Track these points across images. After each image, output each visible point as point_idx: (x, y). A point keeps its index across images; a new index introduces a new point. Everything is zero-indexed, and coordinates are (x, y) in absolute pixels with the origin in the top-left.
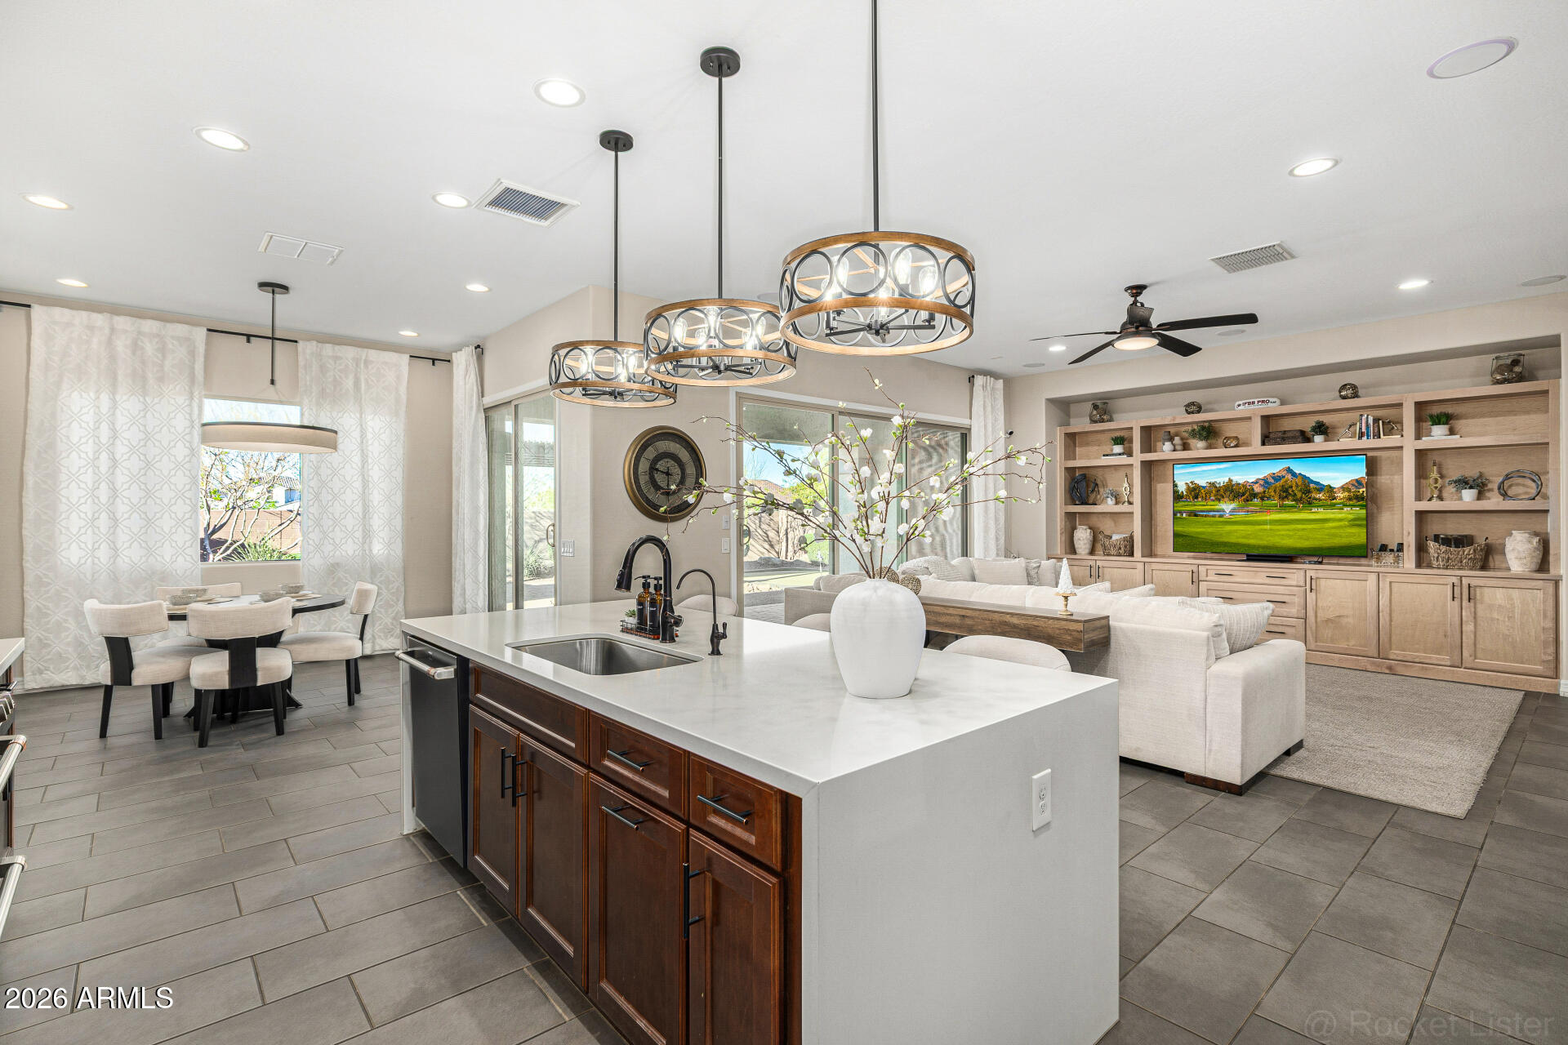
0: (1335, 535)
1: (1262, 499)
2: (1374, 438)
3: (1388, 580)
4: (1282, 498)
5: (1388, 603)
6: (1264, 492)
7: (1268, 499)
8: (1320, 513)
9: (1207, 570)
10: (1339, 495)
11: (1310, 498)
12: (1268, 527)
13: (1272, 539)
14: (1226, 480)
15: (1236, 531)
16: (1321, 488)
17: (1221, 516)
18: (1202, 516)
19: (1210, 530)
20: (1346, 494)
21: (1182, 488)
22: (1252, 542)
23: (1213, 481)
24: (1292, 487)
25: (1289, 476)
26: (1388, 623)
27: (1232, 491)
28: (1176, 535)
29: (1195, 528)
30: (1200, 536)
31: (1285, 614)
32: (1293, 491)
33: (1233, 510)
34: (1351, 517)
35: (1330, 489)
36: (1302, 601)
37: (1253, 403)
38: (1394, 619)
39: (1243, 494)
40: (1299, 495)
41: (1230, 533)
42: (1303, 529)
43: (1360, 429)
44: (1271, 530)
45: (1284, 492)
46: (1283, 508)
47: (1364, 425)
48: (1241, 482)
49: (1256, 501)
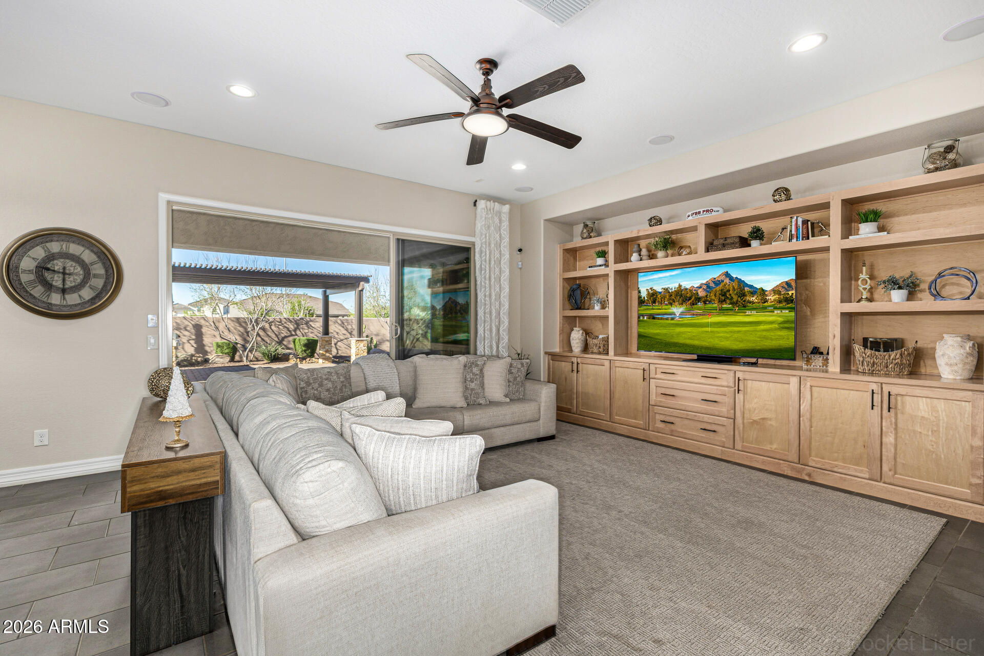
0: (765, 338)
1: (705, 303)
2: (802, 240)
3: (808, 384)
4: (721, 302)
5: (808, 407)
6: (707, 296)
7: (710, 302)
8: (752, 316)
9: (656, 368)
10: (770, 298)
11: (745, 301)
12: (709, 329)
13: (712, 340)
14: (677, 285)
15: (683, 333)
16: (754, 291)
17: (673, 319)
18: (658, 319)
19: (664, 331)
20: (777, 296)
21: (644, 294)
22: (696, 343)
23: (666, 287)
24: (729, 291)
25: (727, 281)
26: (808, 429)
27: (683, 296)
28: (640, 336)
29: (653, 330)
30: (657, 337)
31: (717, 413)
32: (730, 295)
33: (682, 314)
34: (781, 319)
35: (763, 291)
36: (732, 401)
37: (699, 212)
38: (814, 425)
39: (690, 298)
40: (735, 298)
41: (679, 334)
42: (739, 332)
43: (791, 231)
44: (711, 332)
45: (723, 295)
46: (722, 311)
47: (793, 227)
48: (688, 287)
49: (700, 304)
